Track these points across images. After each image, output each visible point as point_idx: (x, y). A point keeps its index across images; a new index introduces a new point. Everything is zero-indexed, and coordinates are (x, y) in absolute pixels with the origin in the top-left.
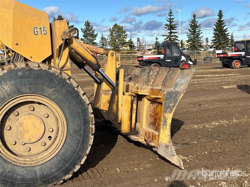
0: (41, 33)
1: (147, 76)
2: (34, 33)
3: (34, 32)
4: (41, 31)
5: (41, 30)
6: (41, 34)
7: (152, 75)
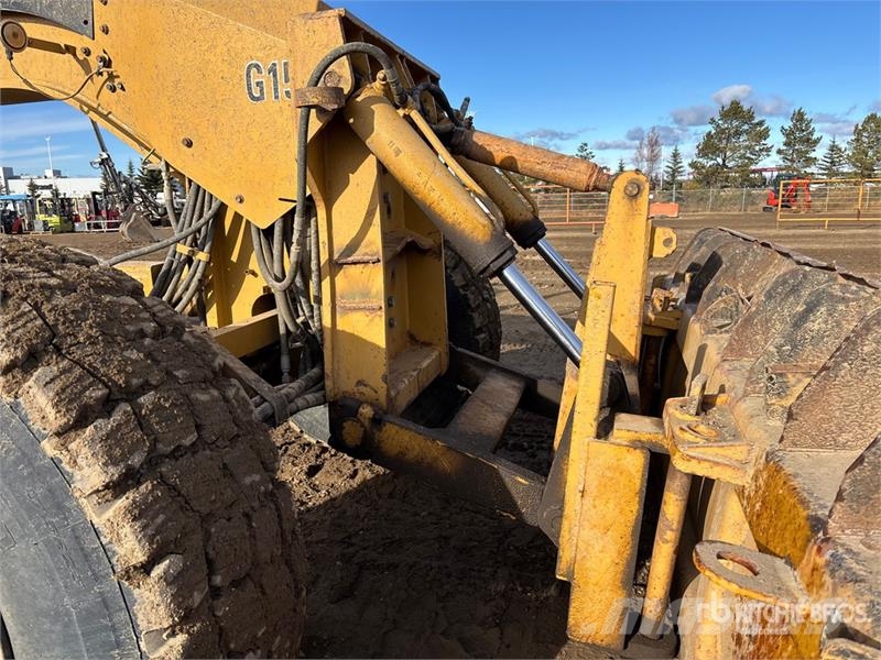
0: (276, 90)
1: (779, 340)
2: (250, 94)
3: (249, 88)
4: (276, 83)
5: (275, 76)
6: (277, 97)
7: (818, 338)
